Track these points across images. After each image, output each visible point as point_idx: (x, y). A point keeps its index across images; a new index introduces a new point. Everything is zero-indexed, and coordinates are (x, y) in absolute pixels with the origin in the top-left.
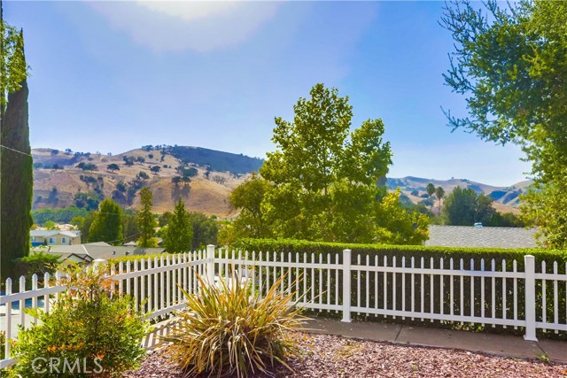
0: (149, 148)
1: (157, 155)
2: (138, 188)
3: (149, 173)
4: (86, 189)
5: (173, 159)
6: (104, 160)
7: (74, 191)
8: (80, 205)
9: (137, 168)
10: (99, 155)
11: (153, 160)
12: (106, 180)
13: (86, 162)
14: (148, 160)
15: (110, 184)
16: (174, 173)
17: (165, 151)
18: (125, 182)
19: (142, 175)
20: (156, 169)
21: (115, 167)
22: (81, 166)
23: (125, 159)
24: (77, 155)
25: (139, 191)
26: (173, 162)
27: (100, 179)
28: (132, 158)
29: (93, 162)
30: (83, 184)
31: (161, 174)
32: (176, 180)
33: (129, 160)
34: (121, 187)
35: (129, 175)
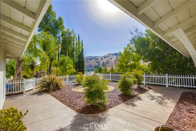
0: (109, 54)
1: (111, 55)
2: (107, 63)
3: (109, 60)
4: (97, 64)
5: (115, 56)
6: (100, 58)
7: (94, 65)
8: (95, 67)
9: (107, 59)
10: (99, 57)
11: (110, 57)
12: (100, 62)
13: (97, 58)
14: (109, 57)
15: (101, 63)
16: (115, 59)
17: (113, 54)
18: (104, 62)
19: (108, 60)
20: (111, 59)
21: (102, 59)
22: (96, 59)
23: (104, 57)
24: (95, 57)
25: (107, 64)
27: (99, 62)
28: (106, 57)
29: (98, 58)
30: (96, 63)
31: (112, 60)
32: (115, 61)
33: (105, 57)
34: (104, 63)
35: (105, 60)
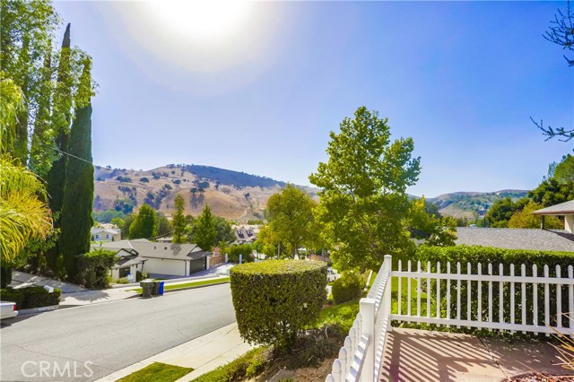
0: (172, 166)
1: (178, 171)
2: (163, 196)
3: (172, 185)
4: (123, 197)
5: (191, 174)
6: (137, 175)
7: (114, 198)
8: (118, 209)
9: (163, 181)
10: (133, 171)
11: (175, 175)
12: (138, 189)
13: (123, 176)
14: (171, 175)
15: (142, 193)
16: (191, 185)
17: (184, 169)
18: (154, 191)
19: (167, 186)
20: (177, 182)
21: (145, 180)
22: (119, 179)
23: (153, 174)
24: (116, 171)
25: (164, 199)
26: (190, 177)
27: (134, 189)
28: (159, 174)
29: (128, 176)
30: (121, 193)
31: (181, 186)
32: (193, 191)
33: (156, 175)
34: (150, 196)
35: (156, 186)
